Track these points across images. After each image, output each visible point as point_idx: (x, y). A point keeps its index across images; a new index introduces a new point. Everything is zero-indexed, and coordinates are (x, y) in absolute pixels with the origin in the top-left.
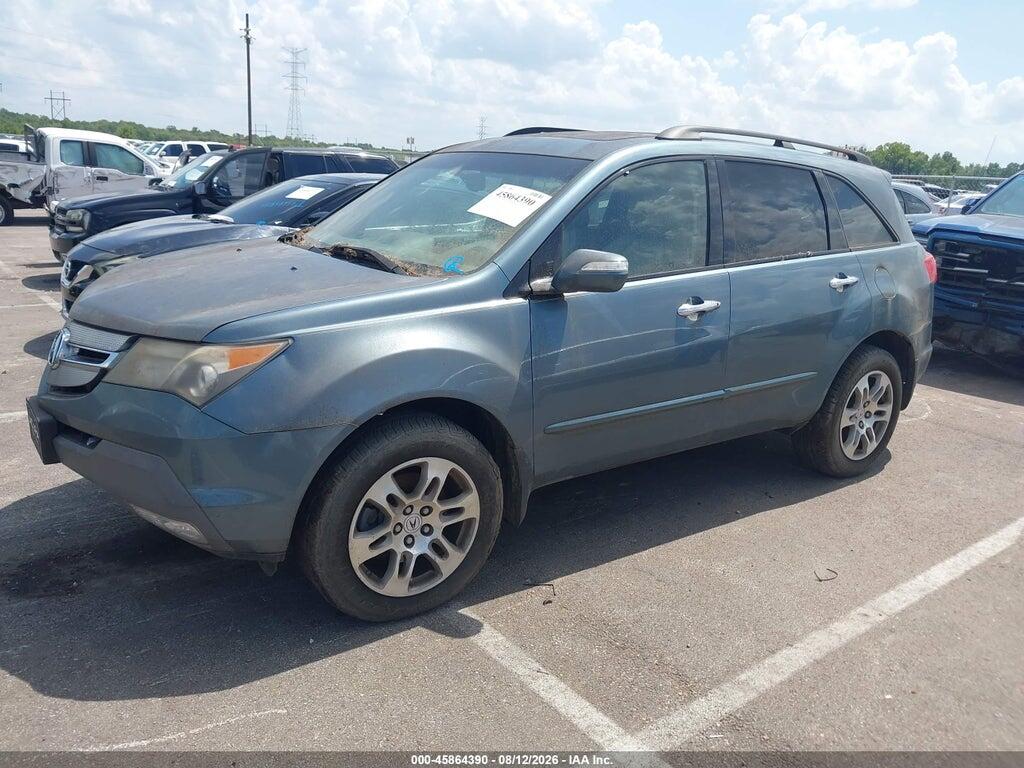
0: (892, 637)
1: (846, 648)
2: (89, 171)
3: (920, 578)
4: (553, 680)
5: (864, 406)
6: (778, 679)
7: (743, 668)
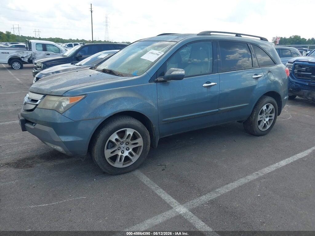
0: (264, 180)
1: (250, 182)
2: (44, 52)
3: (277, 164)
4: (161, 190)
5: (266, 114)
6: (227, 191)
7: (217, 188)
